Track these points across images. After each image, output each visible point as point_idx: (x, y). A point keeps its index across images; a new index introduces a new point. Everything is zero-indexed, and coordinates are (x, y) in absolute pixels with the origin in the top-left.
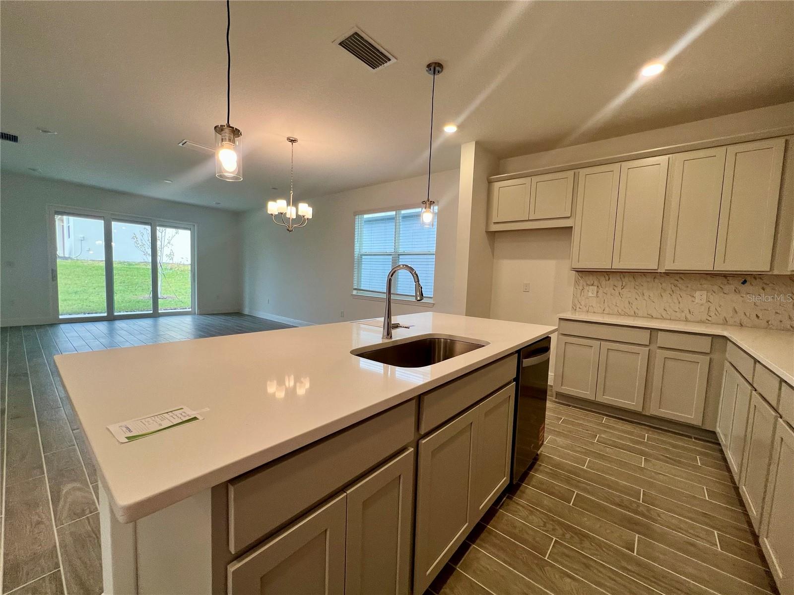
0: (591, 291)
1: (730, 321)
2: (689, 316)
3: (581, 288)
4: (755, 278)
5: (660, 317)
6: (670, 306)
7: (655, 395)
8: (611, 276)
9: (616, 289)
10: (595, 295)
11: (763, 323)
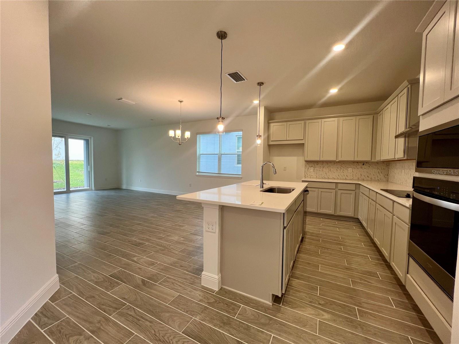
0: (311, 170)
1: (360, 179)
2: (347, 177)
3: (308, 168)
4: (367, 163)
5: (337, 178)
6: (340, 174)
7: (338, 208)
8: (319, 163)
9: (321, 168)
10: (313, 171)
11: (369, 179)
